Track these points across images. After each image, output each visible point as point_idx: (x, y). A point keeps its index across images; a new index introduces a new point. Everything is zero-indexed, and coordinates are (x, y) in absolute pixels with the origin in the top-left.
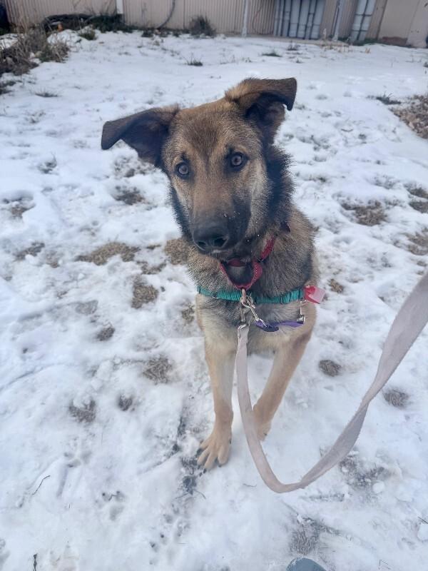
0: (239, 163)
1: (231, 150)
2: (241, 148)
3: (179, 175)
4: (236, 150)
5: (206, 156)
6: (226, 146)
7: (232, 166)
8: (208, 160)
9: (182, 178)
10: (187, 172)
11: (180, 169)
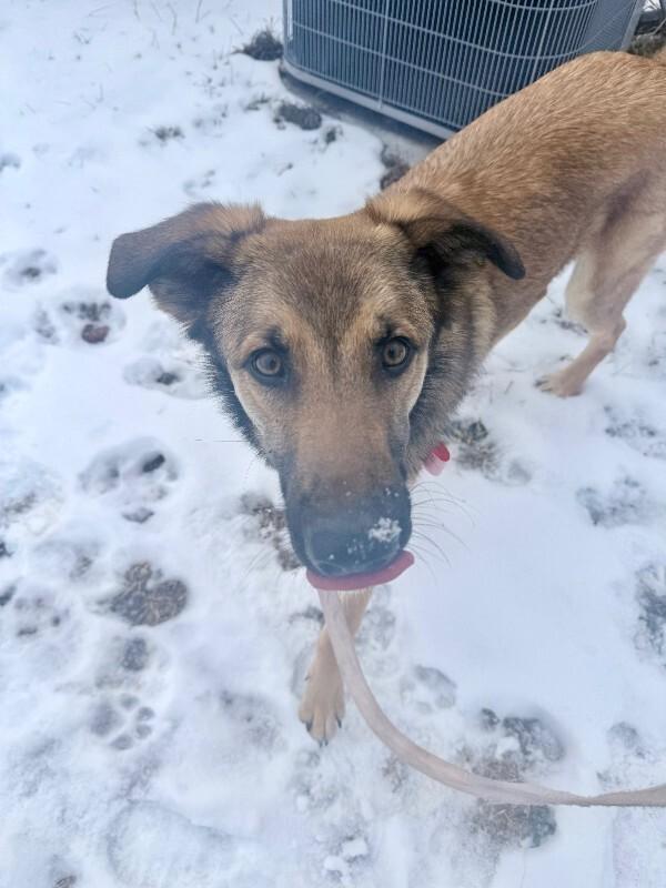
0: (398, 360)
1: (390, 328)
2: (406, 327)
3: (256, 374)
4: (399, 332)
5: (332, 340)
6: (381, 318)
7: (386, 365)
8: (335, 348)
9: (262, 382)
10: (277, 370)
11: (258, 362)
